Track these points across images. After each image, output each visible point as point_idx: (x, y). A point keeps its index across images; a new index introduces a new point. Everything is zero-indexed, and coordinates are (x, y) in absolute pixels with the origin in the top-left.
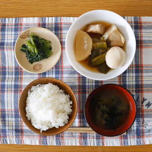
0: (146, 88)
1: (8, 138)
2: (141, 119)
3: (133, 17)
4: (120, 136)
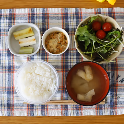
0: (120, 67)
4: (96, 107)
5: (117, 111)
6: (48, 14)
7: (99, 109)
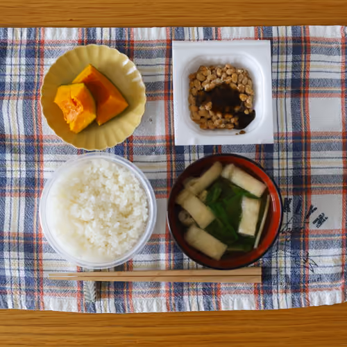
0: (317, 184)
1: (9, 296)
2: (302, 251)
3: (290, 28)
4: (255, 288)
5: (310, 299)
6: (131, 42)
7: (263, 294)
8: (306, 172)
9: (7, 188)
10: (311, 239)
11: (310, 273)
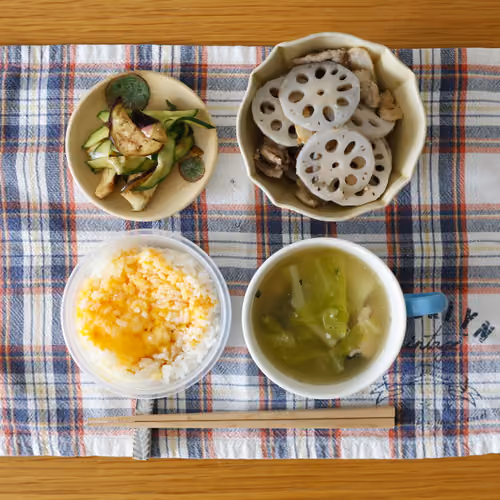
0: (477, 279)
1: (33, 438)
2: (458, 375)
3: (438, 51)
5: (469, 444)
6: (203, 67)
7: (402, 437)
8: (461, 262)
9: (24, 282)
10: (471, 358)
11: (471, 406)
